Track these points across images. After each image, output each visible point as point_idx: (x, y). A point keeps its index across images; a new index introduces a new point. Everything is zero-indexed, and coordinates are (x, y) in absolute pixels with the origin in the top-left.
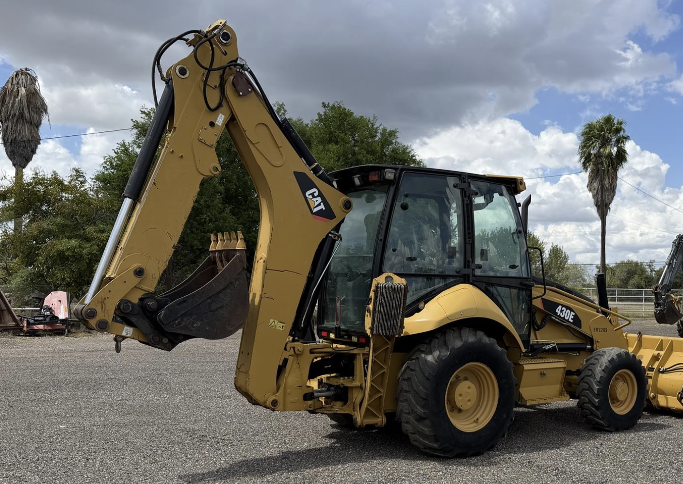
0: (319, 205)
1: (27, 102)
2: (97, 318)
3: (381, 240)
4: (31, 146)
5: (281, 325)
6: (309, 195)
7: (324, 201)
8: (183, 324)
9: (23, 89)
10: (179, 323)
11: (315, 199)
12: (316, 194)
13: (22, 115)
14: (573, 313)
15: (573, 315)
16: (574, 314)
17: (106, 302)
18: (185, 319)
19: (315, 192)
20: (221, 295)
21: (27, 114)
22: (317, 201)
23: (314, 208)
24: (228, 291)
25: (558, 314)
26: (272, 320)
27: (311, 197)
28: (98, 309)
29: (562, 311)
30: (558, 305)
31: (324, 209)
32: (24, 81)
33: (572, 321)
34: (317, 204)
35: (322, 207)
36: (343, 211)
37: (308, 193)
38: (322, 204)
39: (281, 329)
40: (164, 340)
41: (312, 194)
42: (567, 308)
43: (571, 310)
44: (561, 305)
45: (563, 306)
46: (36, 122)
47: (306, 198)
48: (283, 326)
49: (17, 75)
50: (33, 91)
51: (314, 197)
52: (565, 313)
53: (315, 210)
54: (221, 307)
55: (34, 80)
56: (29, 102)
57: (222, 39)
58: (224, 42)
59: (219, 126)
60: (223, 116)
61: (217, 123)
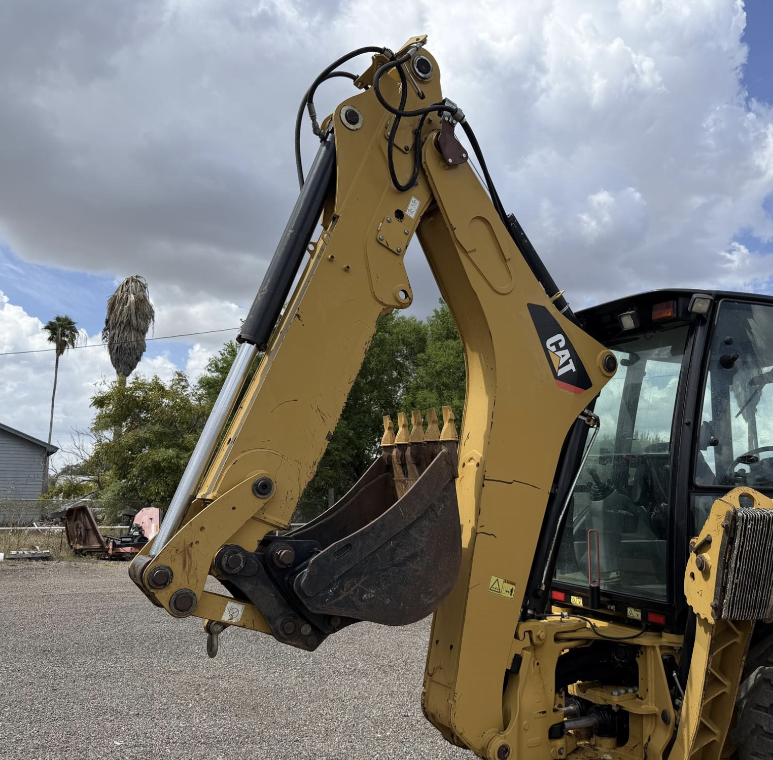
0: (567, 363)
1: (136, 309)
2: (173, 588)
3: (688, 424)
4: (136, 354)
5: (509, 587)
6: (551, 345)
7: (575, 357)
8: (344, 594)
9: (132, 296)
10: (336, 594)
11: (560, 353)
12: (561, 345)
13: (129, 322)
17: (193, 551)
18: (347, 584)
19: (560, 341)
20: (413, 532)
21: (134, 321)
22: (563, 356)
23: (559, 368)
24: (426, 523)
26: (494, 579)
27: (553, 348)
28: (177, 568)
31: (574, 370)
32: (134, 287)
34: (563, 360)
35: (571, 367)
36: (604, 375)
37: (549, 342)
38: (571, 361)
39: (508, 595)
40: (303, 629)
41: (556, 344)
46: (142, 329)
47: (546, 350)
48: (512, 590)
49: (127, 282)
50: (142, 297)
51: (558, 349)
53: (561, 372)
54: (413, 557)
55: (143, 287)
56: (137, 309)
57: (417, 70)
58: (421, 74)
59: (410, 218)
60: (418, 202)
61: (407, 212)
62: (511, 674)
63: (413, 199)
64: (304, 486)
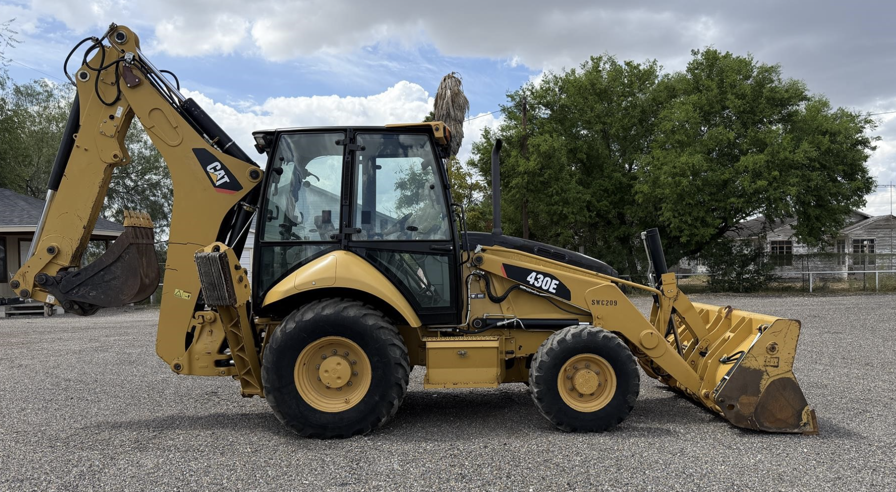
0: (223, 177)
1: (452, 102)
2: (20, 289)
4: (456, 141)
5: (187, 294)
6: (210, 169)
7: (228, 173)
8: (80, 293)
9: (449, 91)
10: (77, 292)
11: (217, 173)
12: (218, 168)
13: (448, 114)
14: (554, 282)
15: (555, 284)
16: (557, 282)
17: (27, 275)
18: (82, 289)
19: (217, 166)
20: (112, 268)
21: (452, 113)
22: (220, 174)
23: (217, 181)
24: (119, 264)
25: (531, 283)
26: (177, 290)
27: (212, 171)
28: (21, 281)
29: (536, 279)
30: (530, 271)
31: (228, 181)
32: (450, 84)
33: (554, 291)
34: (219, 177)
35: (226, 179)
36: (250, 181)
37: (208, 168)
38: (225, 176)
39: (187, 298)
40: (75, 307)
41: (215, 168)
42: (546, 275)
43: (553, 277)
44: (535, 271)
45: (538, 273)
46: (459, 119)
47: (207, 173)
48: (189, 296)
49: (445, 80)
50: (457, 91)
51: (216, 170)
52: (542, 281)
53: (218, 184)
54: (114, 278)
55: (459, 82)
56: (453, 101)
57: (117, 40)
58: (119, 41)
59: (118, 117)
60: (122, 108)
61: (116, 115)
62: (189, 338)
63: (119, 107)
64: (75, 249)
